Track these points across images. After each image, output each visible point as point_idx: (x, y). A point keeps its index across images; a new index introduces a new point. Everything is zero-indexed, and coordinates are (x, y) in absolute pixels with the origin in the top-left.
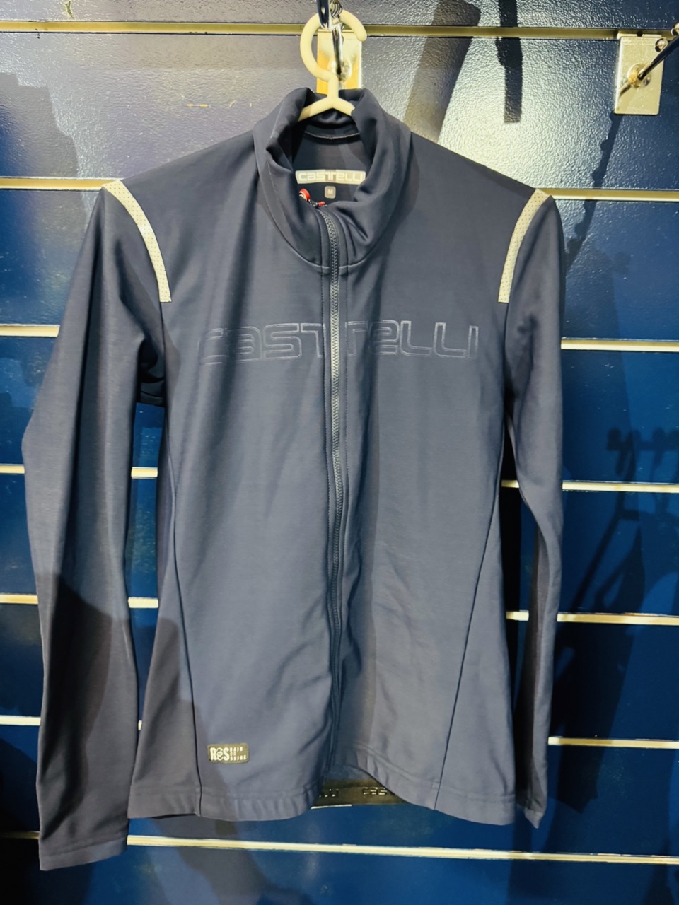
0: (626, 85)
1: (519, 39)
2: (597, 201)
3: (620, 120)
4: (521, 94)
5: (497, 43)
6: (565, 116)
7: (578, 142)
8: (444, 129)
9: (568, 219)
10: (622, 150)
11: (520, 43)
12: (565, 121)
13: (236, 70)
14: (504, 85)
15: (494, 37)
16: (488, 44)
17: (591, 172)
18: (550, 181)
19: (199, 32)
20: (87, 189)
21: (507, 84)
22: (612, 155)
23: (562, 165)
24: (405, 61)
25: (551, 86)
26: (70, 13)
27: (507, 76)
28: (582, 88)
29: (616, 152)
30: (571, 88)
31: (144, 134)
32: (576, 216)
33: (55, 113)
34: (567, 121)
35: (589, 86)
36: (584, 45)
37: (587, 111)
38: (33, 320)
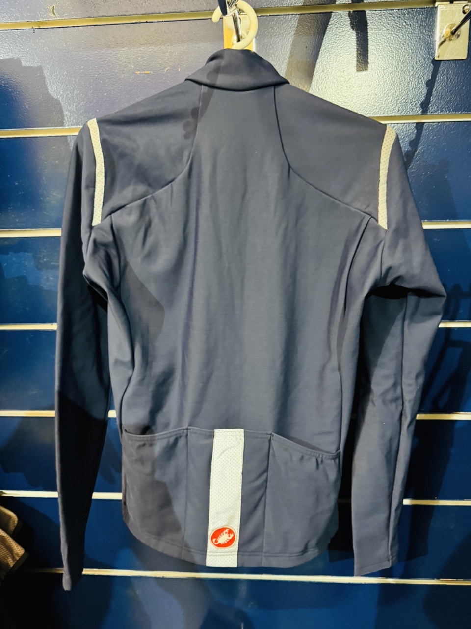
0: (442, 40)
1: (364, 12)
2: (424, 123)
3: (440, 64)
4: (367, 50)
5: (350, 14)
6: (400, 64)
7: (409, 82)
8: (314, 78)
9: (404, 137)
10: (441, 86)
11: (366, 14)
12: (400, 68)
13: (168, 46)
14: (356, 45)
15: (347, 12)
16: (343, 16)
17: (420, 103)
18: (390, 111)
19: (142, 21)
20: (71, 134)
21: (357, 44)
22: (434, 89)
23: (398, 99)
24: (285, 31)
25: (389, 44)
26: (54, 14)
27: (357, 38)
28: (411, 43)
29: (438, 87)
30: (403, 44)
31: (107, 95)
32: (410, 135)
33: (47, 84)
34: (401, 68)
35: (416, 41)
36: (412, 12)
37: (415, 59)
38: (39, 226)
